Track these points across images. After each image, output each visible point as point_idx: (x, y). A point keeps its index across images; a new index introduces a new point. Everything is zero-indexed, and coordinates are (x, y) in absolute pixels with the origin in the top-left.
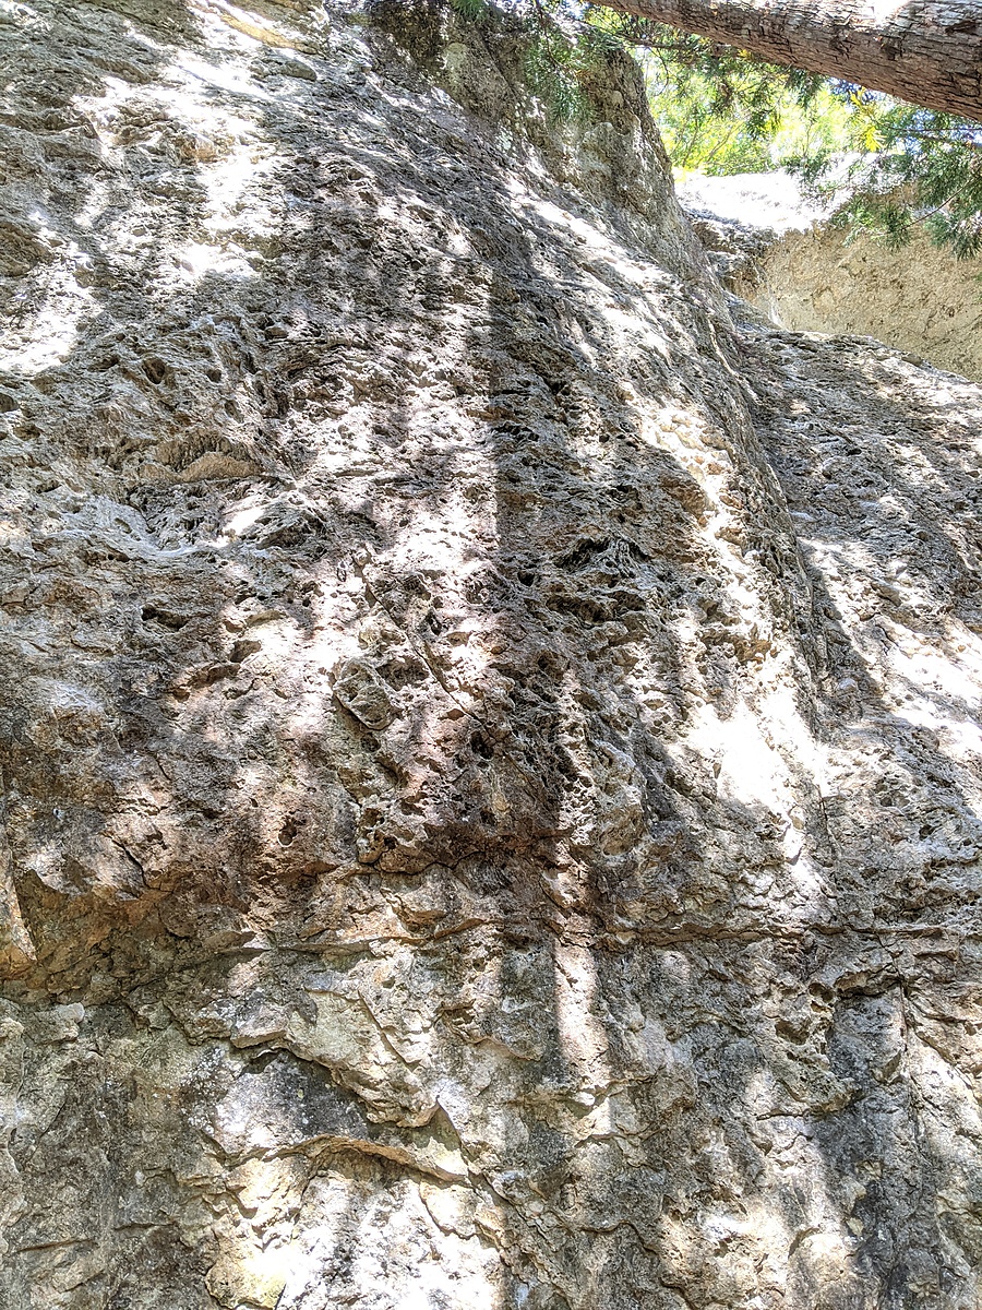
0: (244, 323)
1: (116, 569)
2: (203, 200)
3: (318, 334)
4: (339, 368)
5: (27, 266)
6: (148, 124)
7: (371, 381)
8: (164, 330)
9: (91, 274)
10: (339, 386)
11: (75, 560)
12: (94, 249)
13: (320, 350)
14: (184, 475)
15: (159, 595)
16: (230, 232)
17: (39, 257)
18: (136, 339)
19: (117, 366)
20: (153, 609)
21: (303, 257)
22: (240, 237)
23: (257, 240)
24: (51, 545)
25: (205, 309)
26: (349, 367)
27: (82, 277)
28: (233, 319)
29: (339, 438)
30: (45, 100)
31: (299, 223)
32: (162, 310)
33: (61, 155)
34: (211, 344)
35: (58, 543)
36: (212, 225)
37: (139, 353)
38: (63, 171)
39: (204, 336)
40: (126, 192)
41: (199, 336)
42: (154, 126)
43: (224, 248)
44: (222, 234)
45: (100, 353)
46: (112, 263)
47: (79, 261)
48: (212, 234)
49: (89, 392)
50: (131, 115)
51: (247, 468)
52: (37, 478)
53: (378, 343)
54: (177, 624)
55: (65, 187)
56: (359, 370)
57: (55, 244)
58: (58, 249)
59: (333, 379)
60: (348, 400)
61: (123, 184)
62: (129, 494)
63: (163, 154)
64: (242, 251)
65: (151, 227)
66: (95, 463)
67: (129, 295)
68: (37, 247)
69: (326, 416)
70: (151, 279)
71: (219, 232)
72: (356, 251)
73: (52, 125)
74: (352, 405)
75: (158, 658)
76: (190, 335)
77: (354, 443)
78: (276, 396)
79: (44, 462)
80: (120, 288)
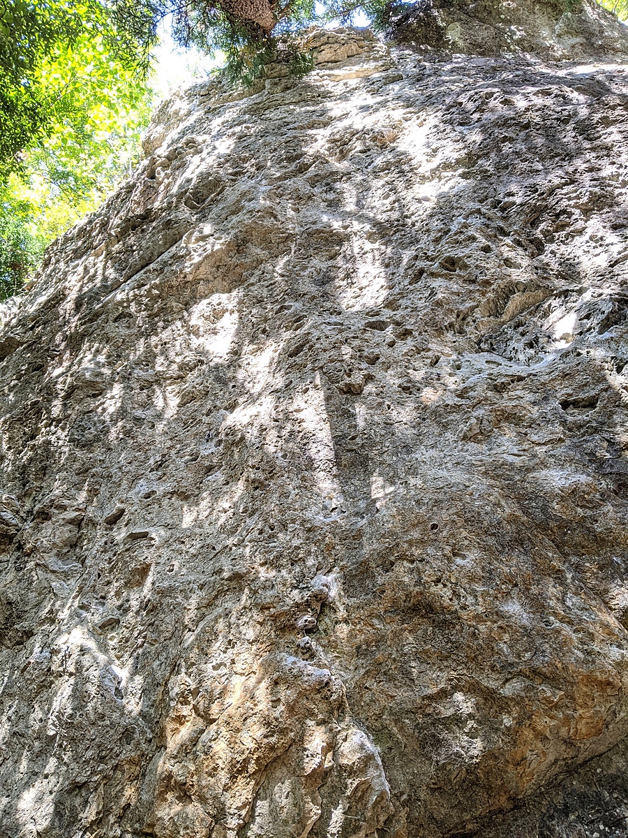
0: (483, 210)
1: (520, 387)
2: (411, 159)
3: (537, 190)
4: (565, 203)
5: (338, 248)
6: (350, 140)
7: (590, 200)
8: (437, 240)
9: (375, 233)
10: (570, 215)
11: (490, 394)
12: (368, 219)
13: (544, 199)
14: (505, 317)
15: (563, 391)
16: (438, 167)
17: (341, 239)
18: (426, 254)
19: (425, 275)
20: (566, 401)
21: (492, 155)
22: (446, 166)
23: (458, 162)
24: (467, 392)
25: (454, 216)
26: (569, 199)
27: (370, 237)
28: (475, 212)
29: (594, 244)
30: (290, 159)
31: (477, 138)
32: (428, 230)
33: (318, 181)
34: (471, 232)
35: (472, 388)
36: (425, 169)
37: (432, 260)
38: (325, 188)
39: (465, 230)
40: (364, 180)
41: (461, 232)
42: (354, 139)
43: (440, 178)
44: (433, 171)
45: (410, 272)
46: (382, 221)
47: (365, 230)
48: (428, 174)
49: (420, 296)
50: (338, 141)
51: (541, 294)
52: (427, 358)
53: (577, 176)
54: (591, 404)
55: (331, 196)
56: (578, 197)
57: (346, 227)
58: (349, 230)
59: (564, 212)
60: (581, 219)
61: (359, 178)
62: (478, 344)
63: (369, 150)
64: (452, 173)
65: (391, 190)
66: (448, 335)
67: (403, 233)
68: (337, 234)
69: (573, 237)
70: (410, 218)
71: (431, 170)
72: (522, 134)
73: (303, 169)
74: (586, 222)
75: (596, 431)
76: (456, 234)
77: (607, 242)
78: (531, 242)
79: (424, 347)
80: (395, 232)
